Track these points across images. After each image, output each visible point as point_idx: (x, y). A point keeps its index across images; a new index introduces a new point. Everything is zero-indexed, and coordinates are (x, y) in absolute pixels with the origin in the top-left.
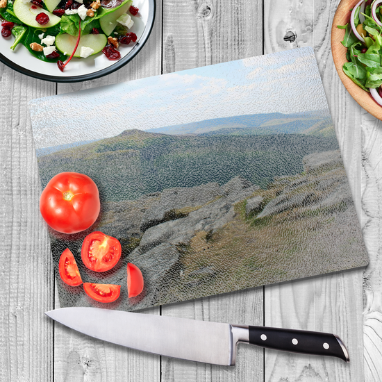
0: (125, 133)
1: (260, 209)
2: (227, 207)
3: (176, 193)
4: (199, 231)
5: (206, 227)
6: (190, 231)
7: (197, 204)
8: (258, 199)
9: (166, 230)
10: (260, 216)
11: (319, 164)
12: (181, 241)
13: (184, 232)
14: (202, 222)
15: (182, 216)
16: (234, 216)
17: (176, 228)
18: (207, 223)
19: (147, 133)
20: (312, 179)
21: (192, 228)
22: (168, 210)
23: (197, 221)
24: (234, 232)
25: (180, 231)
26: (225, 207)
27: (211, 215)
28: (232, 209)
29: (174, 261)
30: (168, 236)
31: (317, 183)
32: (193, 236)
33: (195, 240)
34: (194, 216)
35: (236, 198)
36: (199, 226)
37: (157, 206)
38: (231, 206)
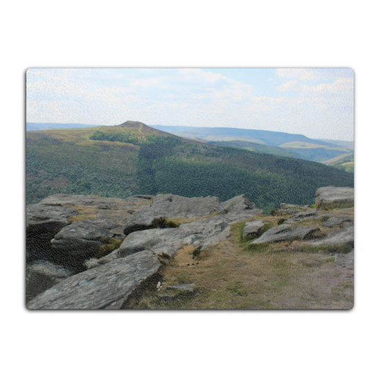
0: (127, 124)
1: (258, 234)
2: (223, 226)
3: (171, 200)
4: (187, 245)
5: (196, 242)
6: (177, 243)
7: (190, 216)
8: (258, 224)
9: (151, 237)
10: (256, 241)
11: (333, 199)
12: (165, 252)
13: (170, 243)
14: (192, 236)
15: (172, 225)
16: (227, 237)
17: (162, 238)
18: (197, 238)
19: (152, 129)
20: (321, 214)
21: (180, 240)
22: (158, 217)
23: (187, 235)
24: (224, 253)
25: (166, 241)
26: (221, 224)
27: (204, 231)
28: (228, 229)
29: (153, 270)
30: (152, 244)
31: (325, 219)
32: (179, 249)
33: (180, 253)
34: (185, 228)
35: (235, 218)
36: (188, 240)
37: (147, 210)
38: (227, 225)
